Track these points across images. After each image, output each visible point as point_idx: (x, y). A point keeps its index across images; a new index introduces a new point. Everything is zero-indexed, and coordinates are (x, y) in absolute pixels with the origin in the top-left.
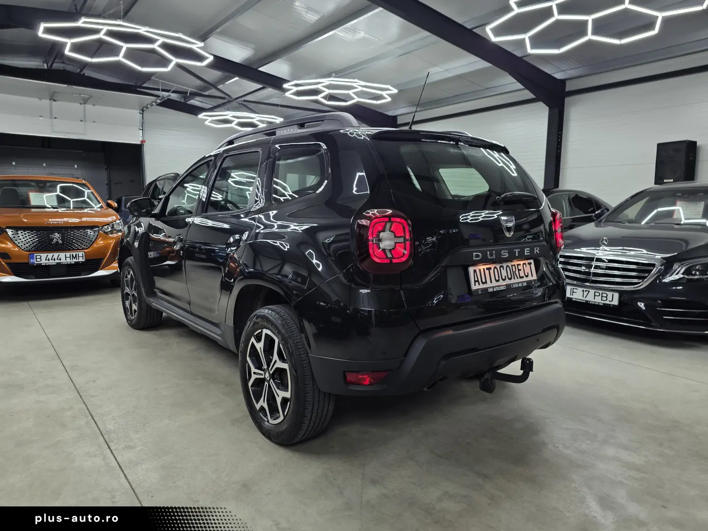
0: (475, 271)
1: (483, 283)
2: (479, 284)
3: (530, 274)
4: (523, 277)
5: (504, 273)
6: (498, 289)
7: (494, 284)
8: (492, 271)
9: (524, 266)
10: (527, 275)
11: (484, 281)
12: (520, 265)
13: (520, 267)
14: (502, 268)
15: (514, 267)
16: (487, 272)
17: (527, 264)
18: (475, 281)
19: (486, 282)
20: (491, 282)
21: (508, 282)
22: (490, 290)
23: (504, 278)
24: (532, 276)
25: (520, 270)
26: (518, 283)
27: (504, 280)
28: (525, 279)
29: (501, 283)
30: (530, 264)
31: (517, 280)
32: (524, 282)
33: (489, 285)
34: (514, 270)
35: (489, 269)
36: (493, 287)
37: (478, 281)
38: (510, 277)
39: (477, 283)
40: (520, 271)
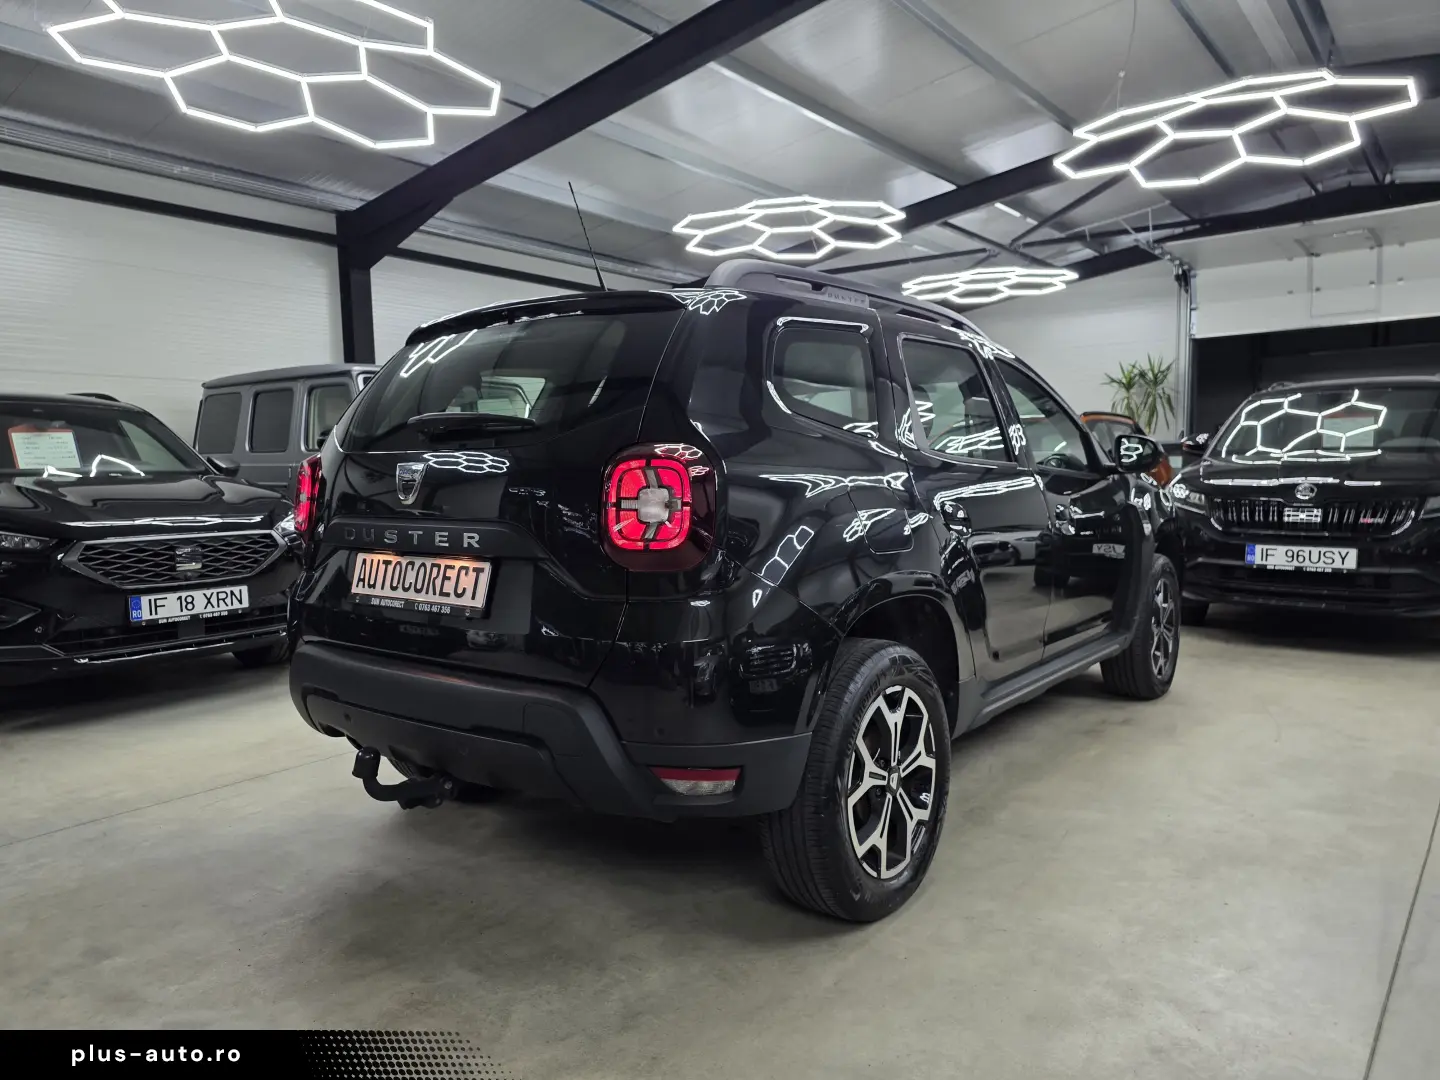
0: (364, 561)
1: (370, 586)
2: (364, 586)
3: (469, 593)
4: (448, 595)
5: (411, 578)
6: (388, 603)
7: (388, 592)
8: (390, 568)
9: (463, 572)
10: (460, 591)
11: (372, 583)
12: (452, 567)
13: (449, 573)
14: (410, 567)
15: (435, 570)
16: (382, 567)
17: (471, 569)
18: (360, 580)
19: (374, 586)
20: (382, 588)
21: (411, 595)
22: (375, 602)
23: (407, 586)
24: (473, 598)
25: (449, 578)
26: (432, 604)
27: (406, 590)
28: (453, 600)
29: (400, 593)
30: (478, 571)
31: (431, 598)
32: (445, 605)
33: (377, 591)
34: (434, 575)
35: (387, 563)
36: (381, 598)
37: (363, 580)
38: (419, 587)
39: (361, 583)
40: (446, 582)
